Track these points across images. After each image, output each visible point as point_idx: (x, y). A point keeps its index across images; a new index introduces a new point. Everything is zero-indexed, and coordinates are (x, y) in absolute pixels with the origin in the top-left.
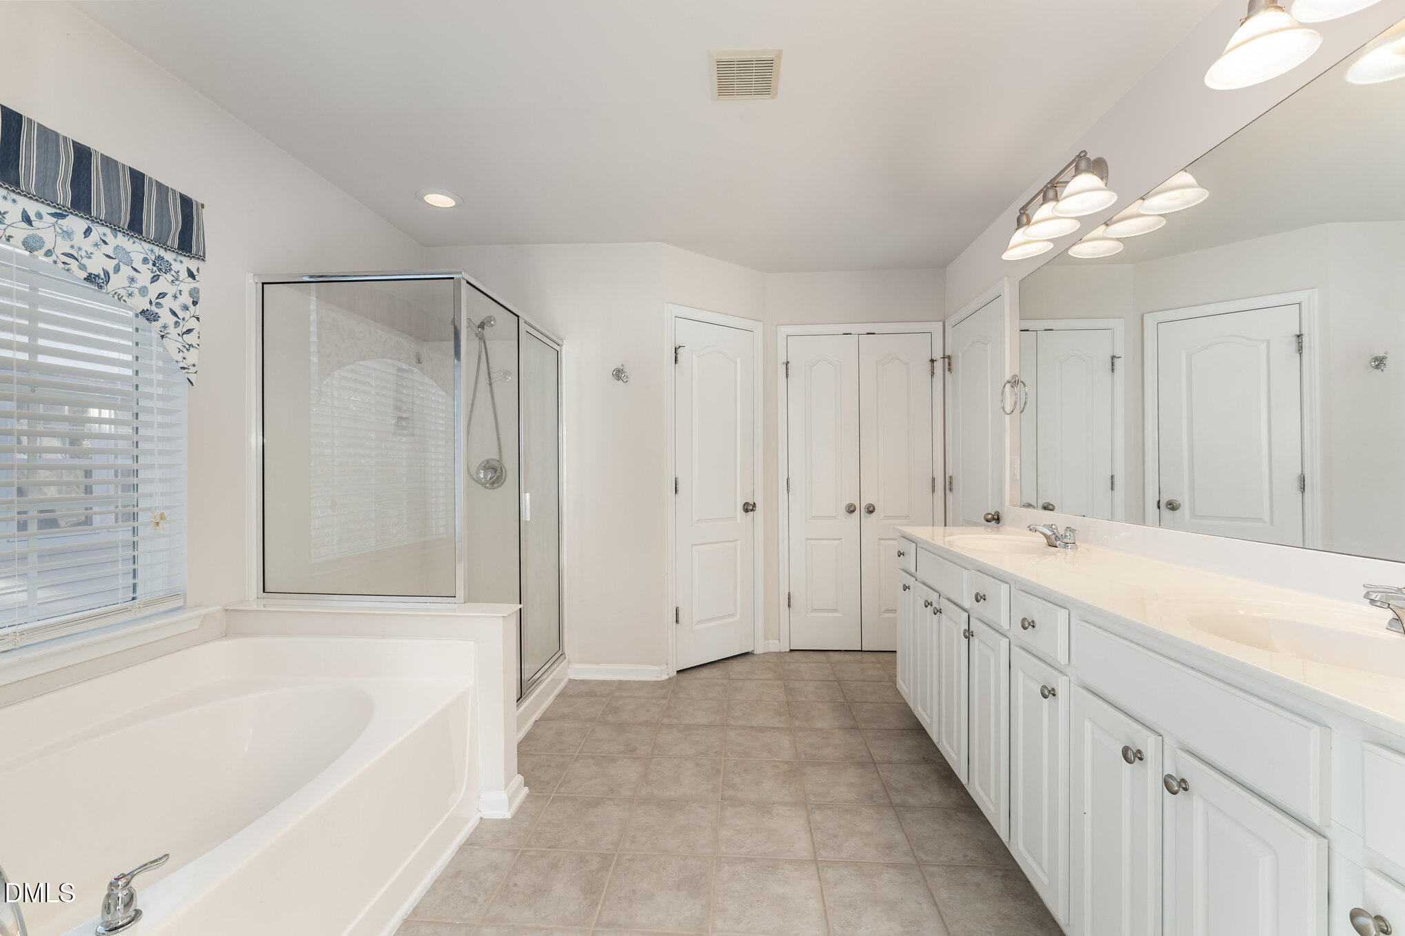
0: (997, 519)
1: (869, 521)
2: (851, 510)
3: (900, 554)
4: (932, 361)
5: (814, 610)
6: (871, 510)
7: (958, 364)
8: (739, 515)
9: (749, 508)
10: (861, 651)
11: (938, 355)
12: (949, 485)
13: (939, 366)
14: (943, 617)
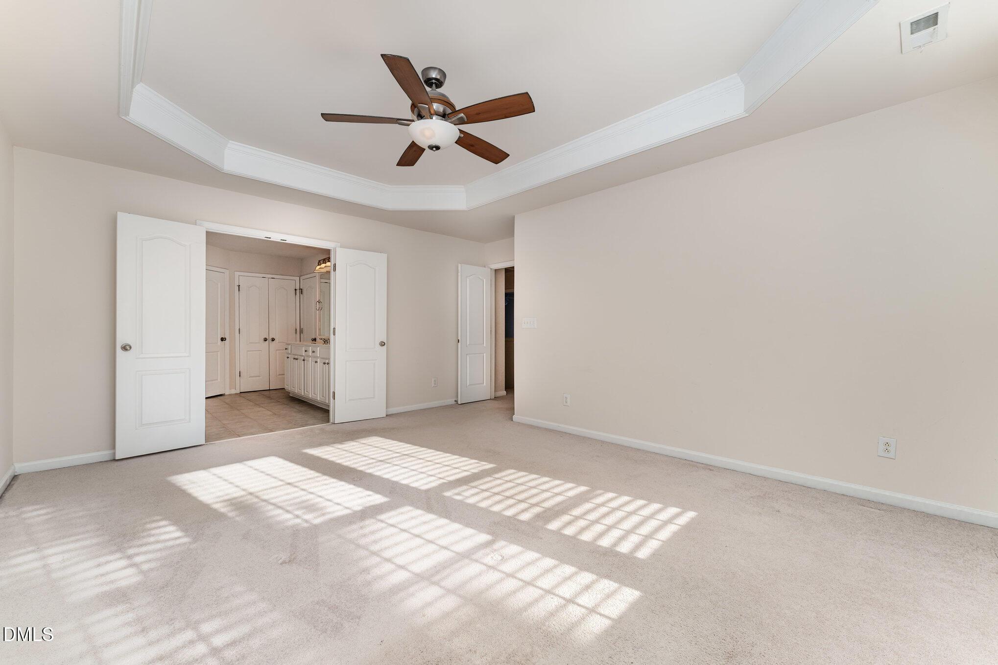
0: (315, 340)
1: (273, 344)
2: (265, 340)
3: (286, 349)
4: (296, 290)
5: (250, 377)
6: (273, 340)
7: (304, 291)
8: (219, 342)
9: (223, 339)
10: (270, 390)
11: (298, 288)
12: (301, 331)
13: (298, 292)
14: (305, 361)
